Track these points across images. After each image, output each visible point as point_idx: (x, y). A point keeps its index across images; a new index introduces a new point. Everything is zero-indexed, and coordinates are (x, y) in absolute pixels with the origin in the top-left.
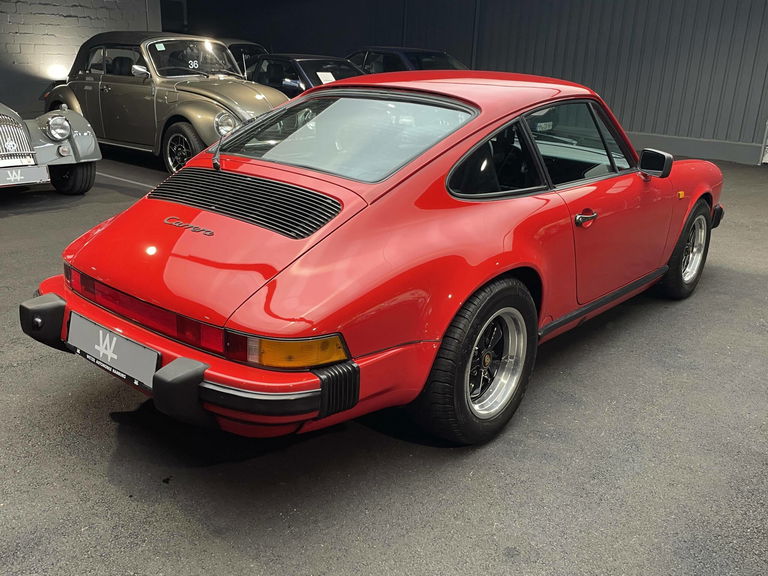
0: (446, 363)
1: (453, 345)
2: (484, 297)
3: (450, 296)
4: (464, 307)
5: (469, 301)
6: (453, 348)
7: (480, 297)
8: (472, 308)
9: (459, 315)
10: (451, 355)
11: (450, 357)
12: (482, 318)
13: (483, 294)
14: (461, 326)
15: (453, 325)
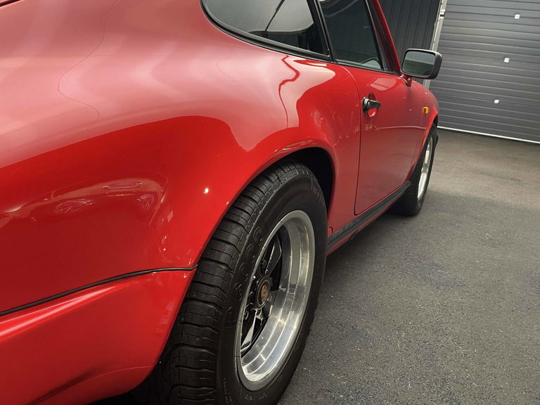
0: (204, 310)
1: (216, 275)
2: (269, 188)
3: (207, 191)
4: (236, 205)
5: (245, 194)
6: (216, 280)
7: (263, 188)
8: (250, 207)
9: (228, 219)
10: (213, 294)
11: (213, 298)
12: (266, 225)
13: (267, 184)
14: (232, 239)
15: (216, 238)
